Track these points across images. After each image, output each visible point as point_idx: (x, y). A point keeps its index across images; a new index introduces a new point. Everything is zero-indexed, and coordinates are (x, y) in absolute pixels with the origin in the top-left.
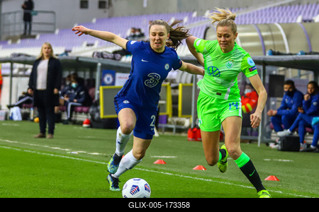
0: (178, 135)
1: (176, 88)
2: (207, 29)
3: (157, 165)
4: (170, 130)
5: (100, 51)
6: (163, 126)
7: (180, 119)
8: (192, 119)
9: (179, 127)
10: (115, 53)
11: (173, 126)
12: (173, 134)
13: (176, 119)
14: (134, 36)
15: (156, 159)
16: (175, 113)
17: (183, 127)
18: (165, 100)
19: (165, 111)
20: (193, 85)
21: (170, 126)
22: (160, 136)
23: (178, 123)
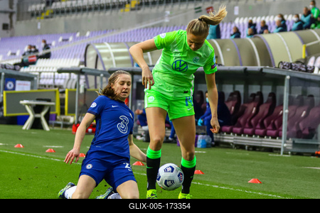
0: (64, 129)
1: (63, 92)
2: (88, 46)
3: (48, 153)
4: (59, 125)
5: (4, 63)
6: (53, 122)
7: (67, 116)
8: (76, 117)
9: (66, 123)
10: (16, 65)
11: (61, 123)
12: (61, 128)
13: (63, 117)
14: (30, 52)
15: (47, 149)
16: (62, 112)
17: (68, 123)
18: (54, 102)
19: (54, 110)
20: (77, 90)
21: (58, 122)
22: (51, 130)
23: (65, 120)
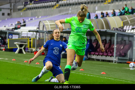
0: (31, 53)
1: (31, 39)
2: (40, 22)
3: (25, 62)
4: (29, 52)
5: (8, 28)
6: (27, 51)
8: (35, 49)
9: (32, 51)
10: (13, 29)
11: (30, 51)
12: (30, 53)
13: (31, 49)
14: (18, 24)
16: (30, 47)
17: (33, 51)
18: (27, 43)
19: (27, 46)
20: (36, 38)
21: (29, 51)
22: (26, 54)
23: (31, 50)
